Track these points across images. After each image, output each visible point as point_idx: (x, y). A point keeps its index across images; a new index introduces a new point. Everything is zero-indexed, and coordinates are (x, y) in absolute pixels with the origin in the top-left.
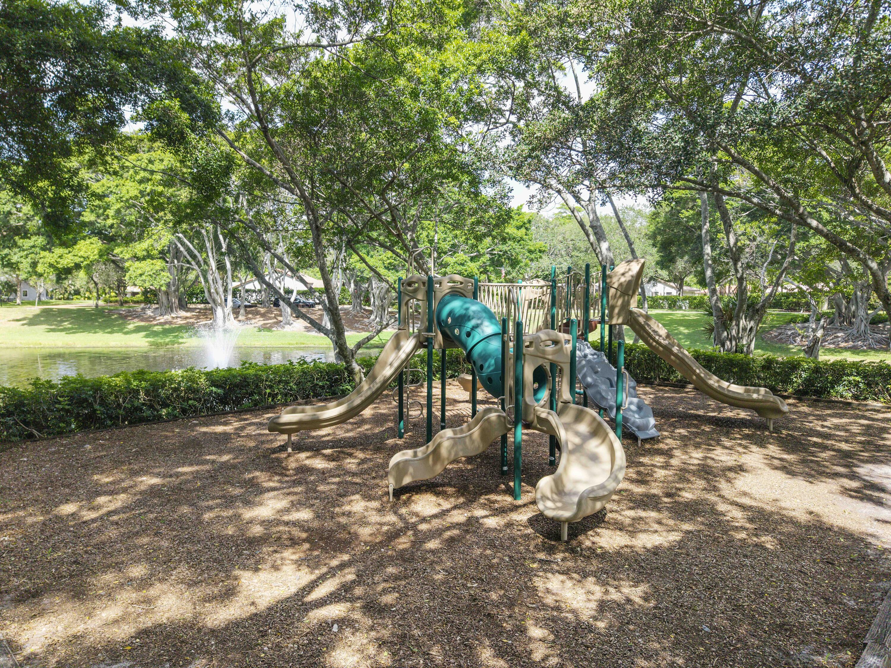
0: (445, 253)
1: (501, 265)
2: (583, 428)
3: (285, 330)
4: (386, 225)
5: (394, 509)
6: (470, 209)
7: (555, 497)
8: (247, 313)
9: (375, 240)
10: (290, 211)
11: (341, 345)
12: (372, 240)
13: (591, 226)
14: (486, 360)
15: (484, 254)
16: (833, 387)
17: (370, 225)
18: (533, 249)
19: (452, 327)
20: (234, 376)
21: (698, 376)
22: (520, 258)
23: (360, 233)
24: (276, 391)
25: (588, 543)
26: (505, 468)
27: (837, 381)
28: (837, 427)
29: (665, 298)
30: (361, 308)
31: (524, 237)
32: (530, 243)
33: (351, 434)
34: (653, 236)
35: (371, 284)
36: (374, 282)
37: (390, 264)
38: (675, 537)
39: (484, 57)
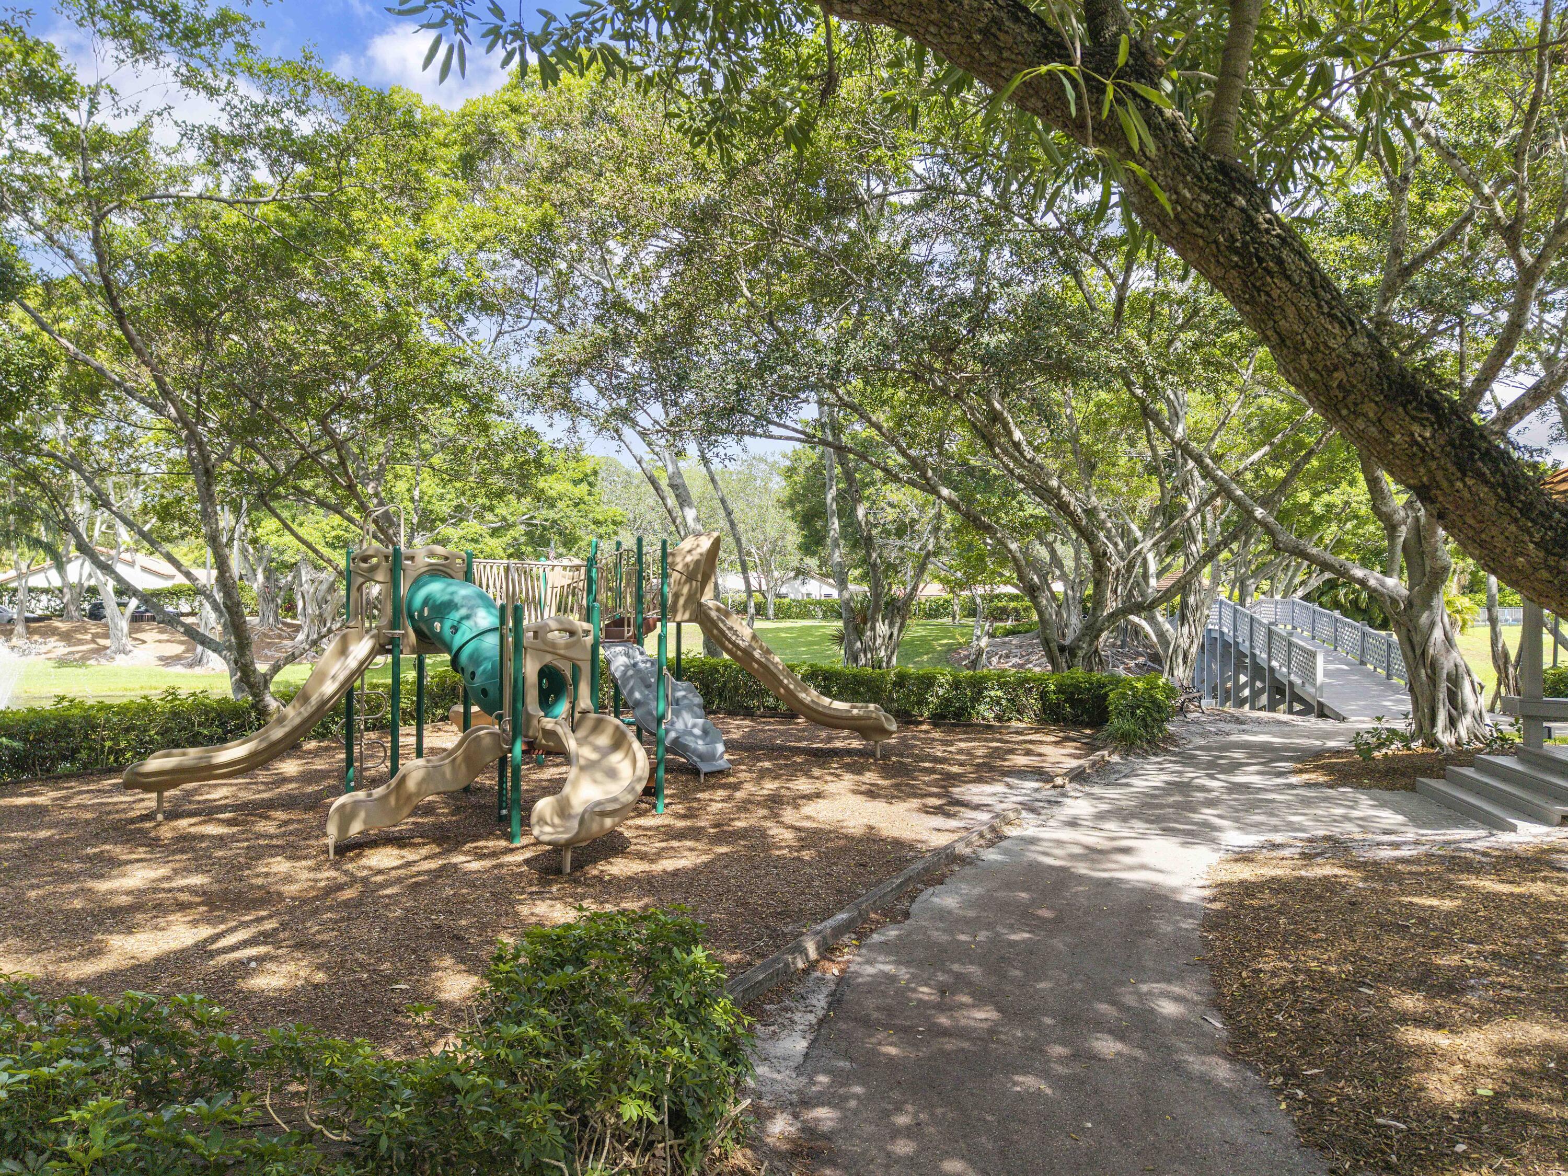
0: (443, 520)
1: (547, 543)
2: (603, 740)
3: (115, 664)
4: (329, 471)
5: (336, 866)
6: (474, 450)
7: (557, 821)
8: (30, 632)
9: (309, 494)
10: (147, 442)
11: (246, 665)
12: (301, 494)
13: (671, 486)
14: (479, 665)
15: (513, 525)
16: (973, 707)
17: (300, 469)
18: (601, 518)
19: (429, 621)
20: (45, 719)
21: (786, 688)
22: (579, 533)
23: (279, 480)
24: (123, 744)
25: (595, 872)
26: (504, 812)
27: (977, 698)
28: (961, 752)
29: (819, 603)
30: (277, 620)
31: (586, 498)
32: (598, 509)
33: (265, 795)
34: (791, 504)
35: (297, 576)
36: (303, 572)
37: (335, 537)
38: (705, 858)
39: (487, 232)
